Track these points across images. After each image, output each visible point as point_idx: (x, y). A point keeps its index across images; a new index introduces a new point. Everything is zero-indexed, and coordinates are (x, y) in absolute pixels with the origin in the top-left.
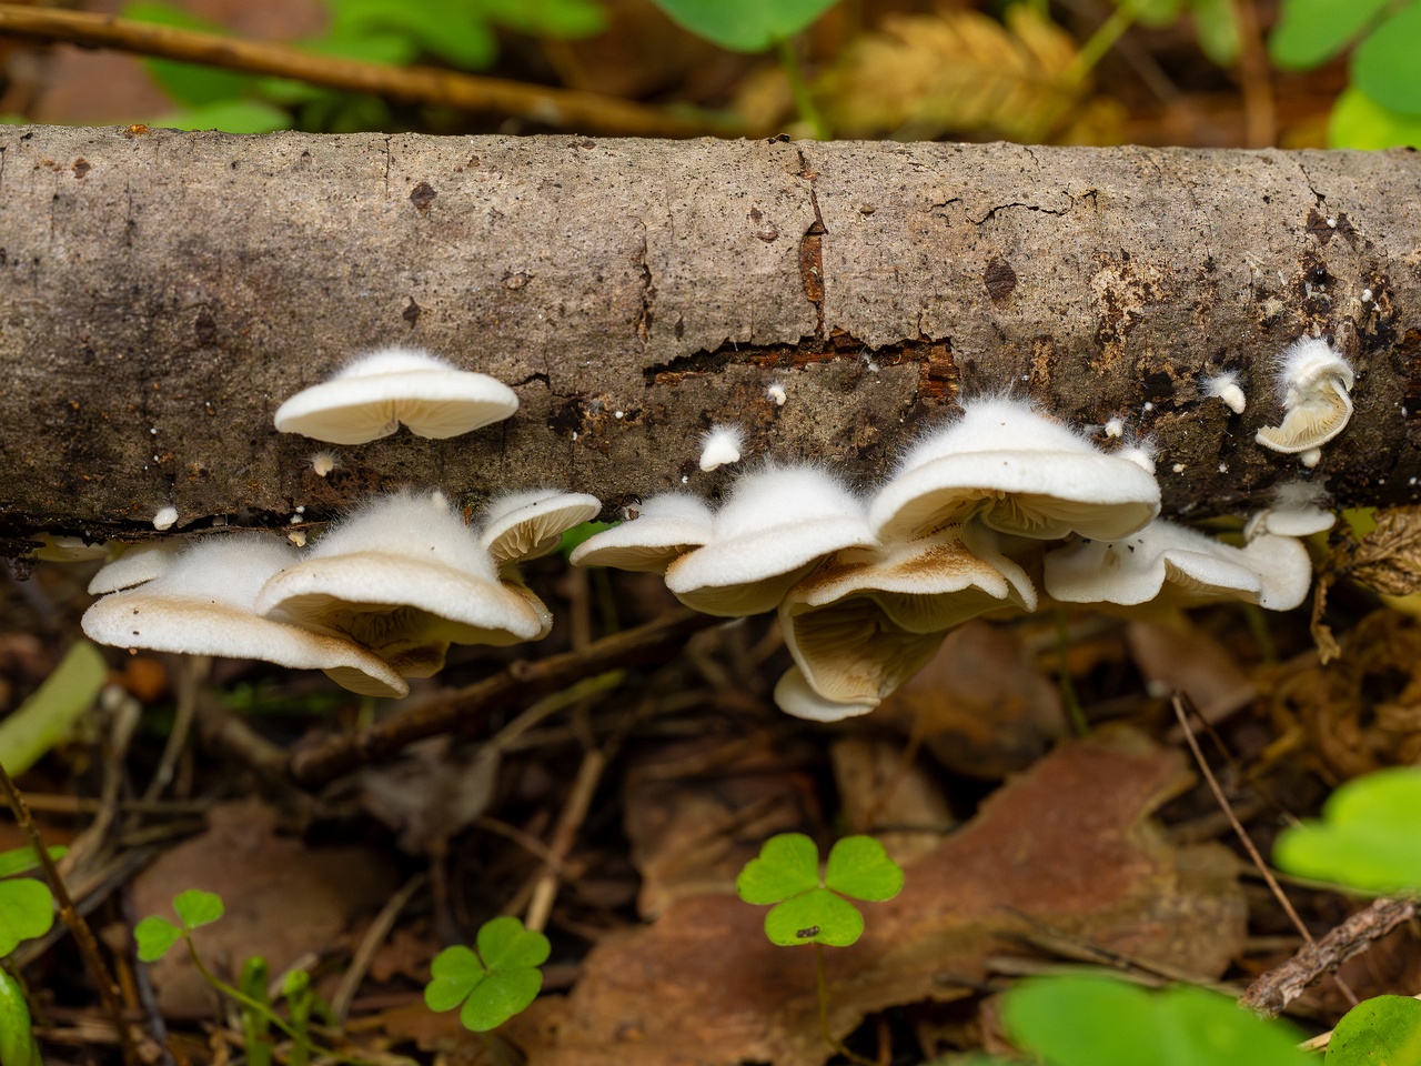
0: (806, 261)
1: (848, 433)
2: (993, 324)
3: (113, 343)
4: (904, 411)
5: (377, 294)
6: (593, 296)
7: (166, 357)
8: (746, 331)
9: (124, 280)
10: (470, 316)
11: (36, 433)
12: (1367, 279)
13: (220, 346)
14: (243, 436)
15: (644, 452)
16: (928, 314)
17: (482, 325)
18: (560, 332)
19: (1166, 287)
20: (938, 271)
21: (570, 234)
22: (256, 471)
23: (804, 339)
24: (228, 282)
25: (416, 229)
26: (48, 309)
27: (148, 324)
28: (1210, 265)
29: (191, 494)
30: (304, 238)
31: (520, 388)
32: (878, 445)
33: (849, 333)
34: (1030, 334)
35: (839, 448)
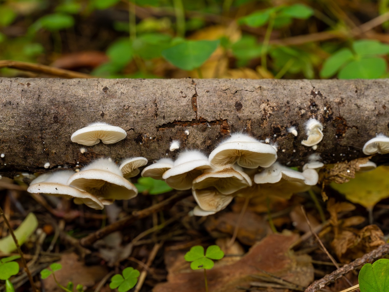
0: (193, 102)
1: (204, 142)
2: (237, 116)
3: (35, 122)
4: (217, 136)
5: (95, 111)
6: (144, 111)
7: (47, 125)
8: (179, 118)
9: (37, 108)
10: (116, 115)
11: (17, 144)
12: (325, 105)
13: (59, 122)
14: (64, 144)
15: (157, 147)
16: (222, 114)
17: (119, 117)
18: (137, 119)
19: (278, 107)
20: (224, 104)
21: (139, 97)
22: (68, 153)
23: (193, 120)
24: (61, 108)
25: (104, 96)
26: (20, 114)
27: (42, 118)
28: (288, 102)
29: (52, 159)
30: (78, 99)
31: (128, 132)
32: (212, 145)
33: (203, 118)
34: (246, 118)
35: (203, 146)
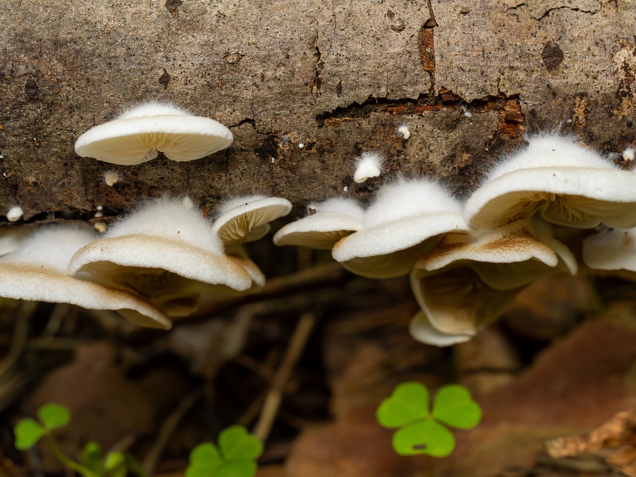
0: (423, 44)
1: (452, 158)
2: (548, 85)
4: (488, 143)
5: (142, 67)
6: (283, 68)
7: (7, 108)
8: (383, 90)
10: (203, 81)
13: (41, 101)
14: (59, 160)
15: (318, 171)
16: (504, 79)
17: (210, 87)
18: (262, 91)
20: (511, 51)
21: (269, 28)
22: (69, 183)
23: (422, 96)
24: (46, 59)
25: (169, 25)
29: (29, 198)
30: (96, 31)
31: (236, 128)
32: (472, 166)
33: (451, 91)
34: (573, 92)
35: (446, 168)
